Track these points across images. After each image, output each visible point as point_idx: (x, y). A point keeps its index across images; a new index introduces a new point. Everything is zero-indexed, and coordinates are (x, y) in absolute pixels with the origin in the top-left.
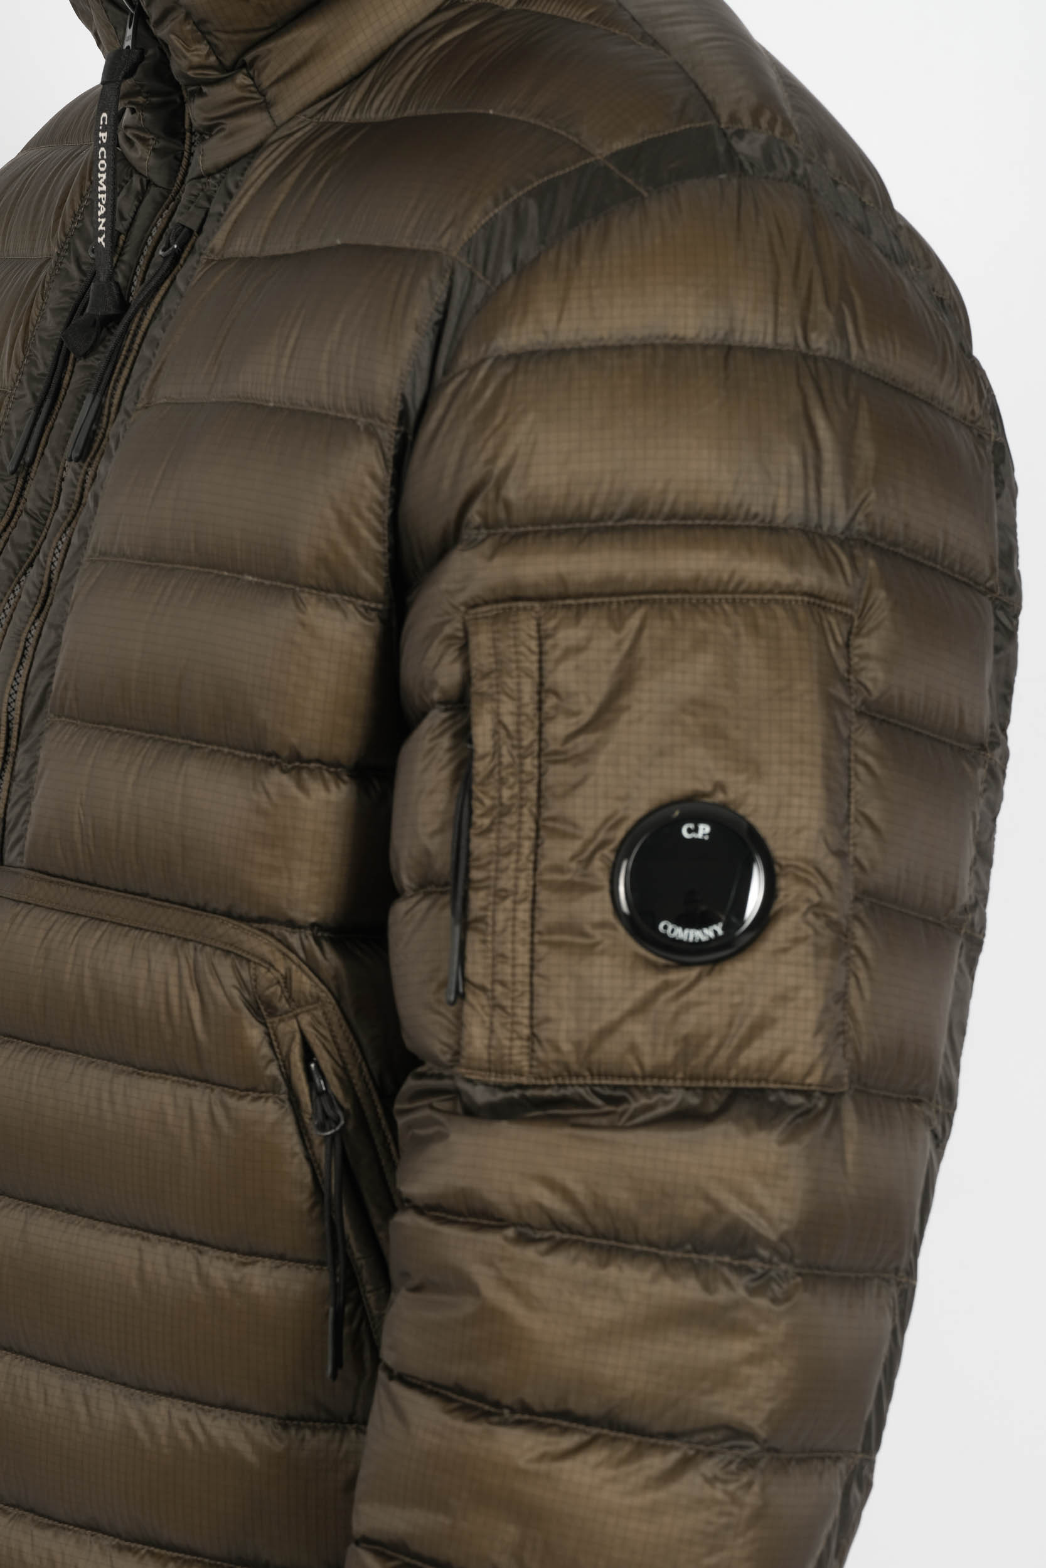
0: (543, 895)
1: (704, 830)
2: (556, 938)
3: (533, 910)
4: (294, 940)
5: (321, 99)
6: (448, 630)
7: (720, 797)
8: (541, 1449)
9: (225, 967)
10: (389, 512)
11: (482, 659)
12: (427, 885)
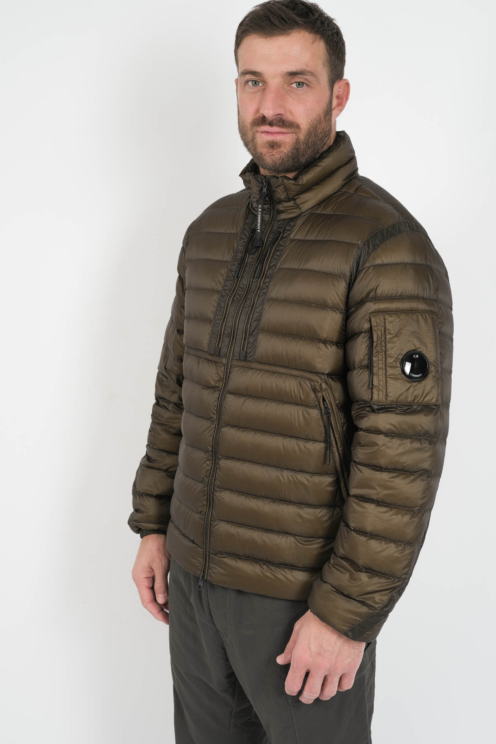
0: (388, 368)
1: (417, 356)
2: (391, 376)
3: (386, 371)
4: (323, 377)
5: (312, 208)
6: (366, 318)
7: (419, 350)
8: (391, 476)
9: (308, 383)
10: (347, 294)
11: (374, 324)
12: (361, 367)
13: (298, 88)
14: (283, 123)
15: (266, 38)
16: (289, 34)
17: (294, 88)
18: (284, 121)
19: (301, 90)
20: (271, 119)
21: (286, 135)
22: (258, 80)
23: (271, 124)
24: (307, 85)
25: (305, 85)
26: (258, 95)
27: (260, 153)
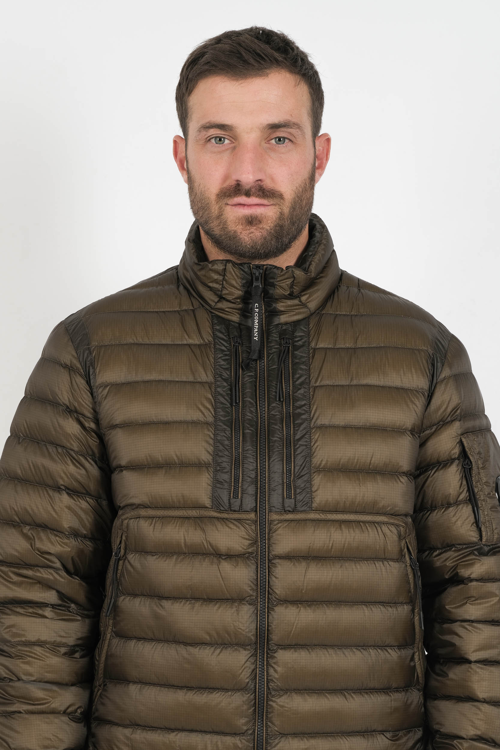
10: (425, 412)
11: (468, 446)
13: (277, 145)
14: (263, 193)
15: (237, 80)
16: (267, 75)
17: (274, 144)
18: (264, 189)
19: (283, 148)
20: (247, 187)
21: (267, 208)
22: (223, 136)
23: (248, 194)
24: (290, 140)
25: (287, 141)
26: (226, 156)
27: (233, 232)
